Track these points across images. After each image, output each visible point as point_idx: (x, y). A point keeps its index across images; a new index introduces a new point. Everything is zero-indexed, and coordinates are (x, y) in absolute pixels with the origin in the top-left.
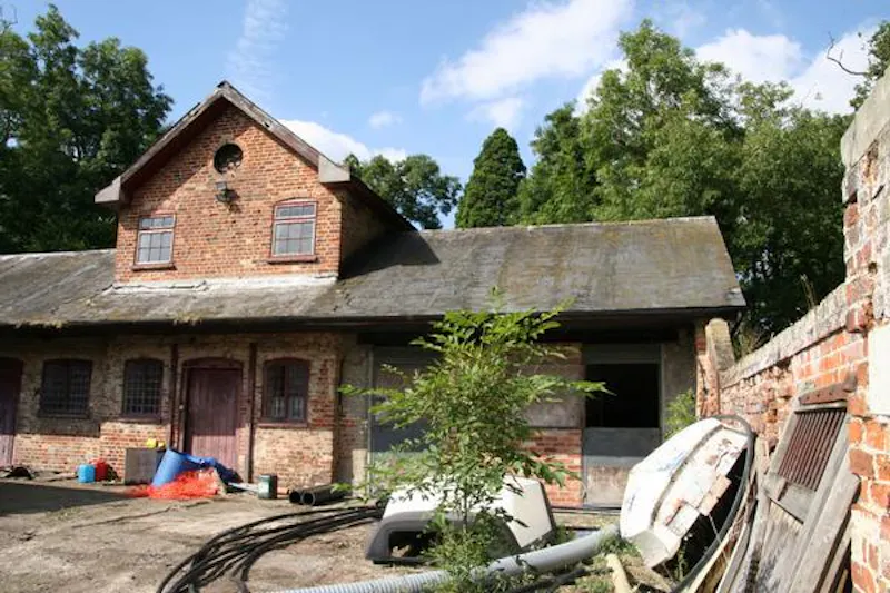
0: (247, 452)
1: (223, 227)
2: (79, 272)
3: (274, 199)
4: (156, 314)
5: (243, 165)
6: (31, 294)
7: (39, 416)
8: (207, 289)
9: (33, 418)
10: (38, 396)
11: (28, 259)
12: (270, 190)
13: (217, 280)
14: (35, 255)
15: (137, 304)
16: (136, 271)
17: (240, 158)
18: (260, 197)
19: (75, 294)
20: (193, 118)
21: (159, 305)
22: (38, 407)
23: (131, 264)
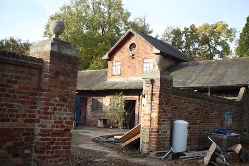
0: (137, 120)
1: (132, 65)
2: (100, 75)
3: (143, 57)
4: (116, 87)
5: (136, 48)
6: (88, 82)
7: (91, 112)
8: (128, 80)
9: (90, 112)
10: (91, 107)
11: (88, 72)
12: (142, 55)
13: (131, 78)
14: (90, 71)
15: (112, 84)
16: (112, 76)
17: (135, 47)
18: (140, 57)
19: (98, 81)
20: (124, 38)
21: (117, 85)
22: (91, 109)
23: (111, 74)
